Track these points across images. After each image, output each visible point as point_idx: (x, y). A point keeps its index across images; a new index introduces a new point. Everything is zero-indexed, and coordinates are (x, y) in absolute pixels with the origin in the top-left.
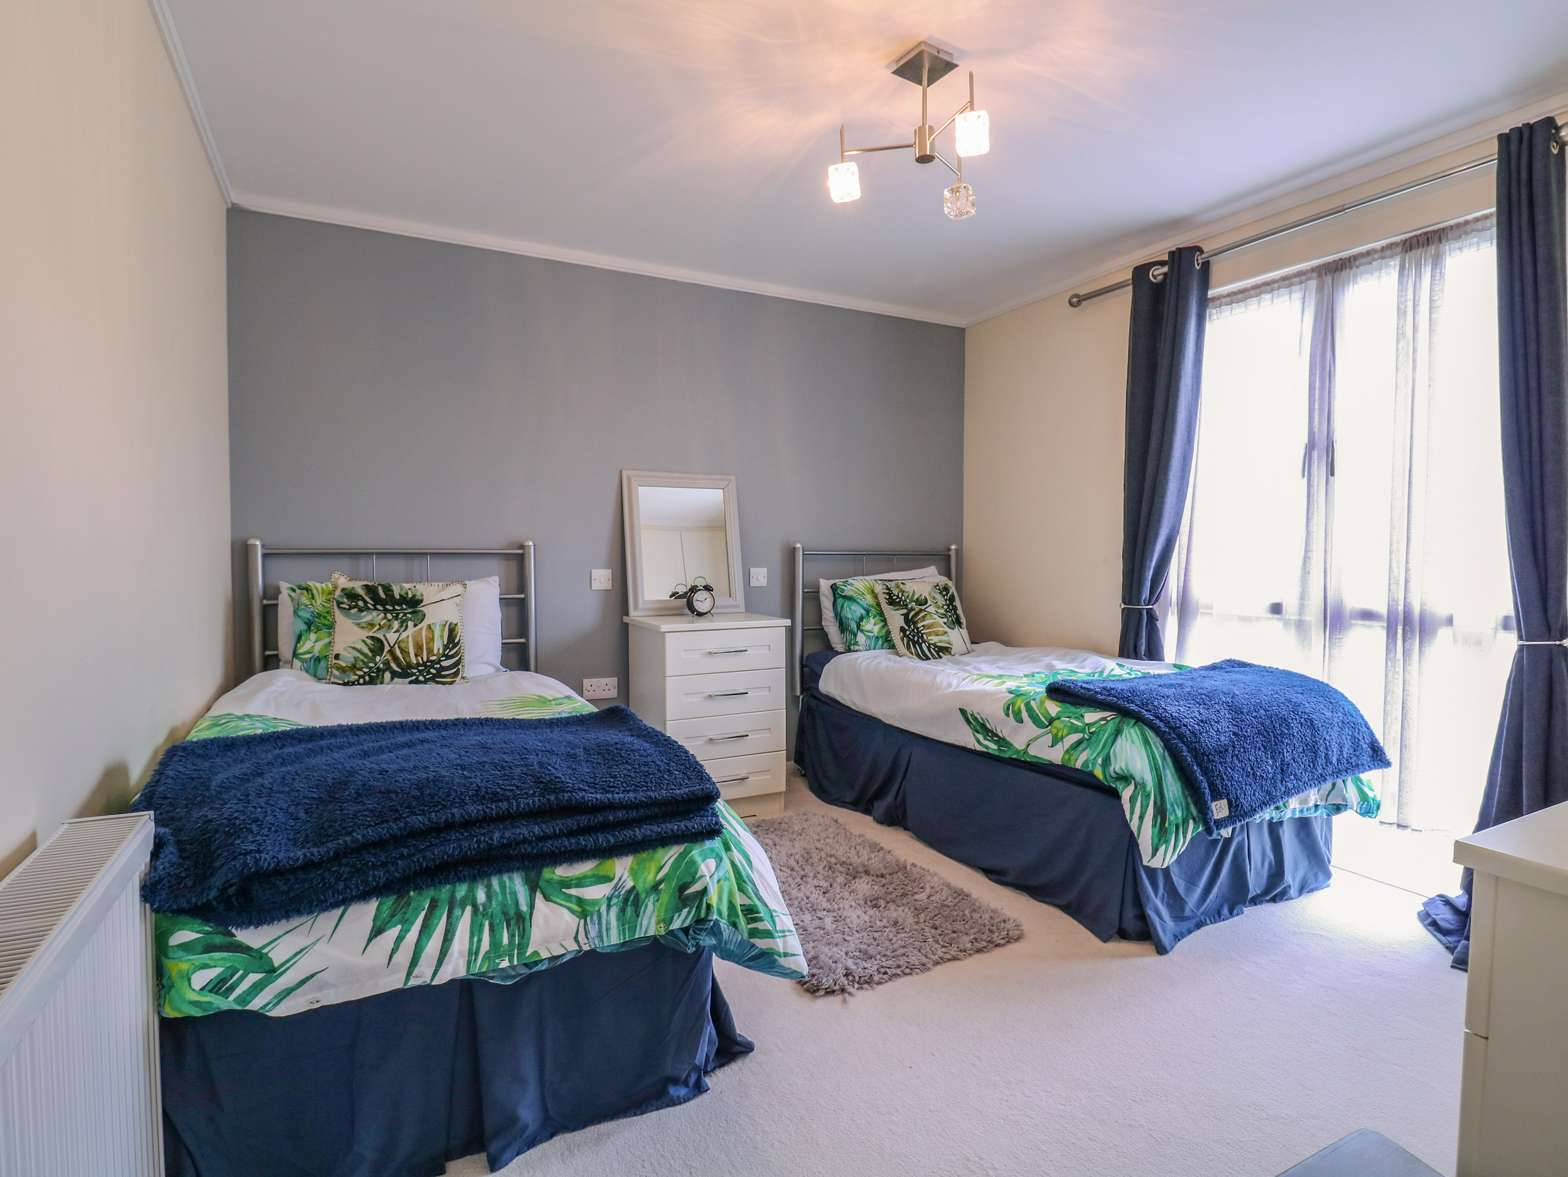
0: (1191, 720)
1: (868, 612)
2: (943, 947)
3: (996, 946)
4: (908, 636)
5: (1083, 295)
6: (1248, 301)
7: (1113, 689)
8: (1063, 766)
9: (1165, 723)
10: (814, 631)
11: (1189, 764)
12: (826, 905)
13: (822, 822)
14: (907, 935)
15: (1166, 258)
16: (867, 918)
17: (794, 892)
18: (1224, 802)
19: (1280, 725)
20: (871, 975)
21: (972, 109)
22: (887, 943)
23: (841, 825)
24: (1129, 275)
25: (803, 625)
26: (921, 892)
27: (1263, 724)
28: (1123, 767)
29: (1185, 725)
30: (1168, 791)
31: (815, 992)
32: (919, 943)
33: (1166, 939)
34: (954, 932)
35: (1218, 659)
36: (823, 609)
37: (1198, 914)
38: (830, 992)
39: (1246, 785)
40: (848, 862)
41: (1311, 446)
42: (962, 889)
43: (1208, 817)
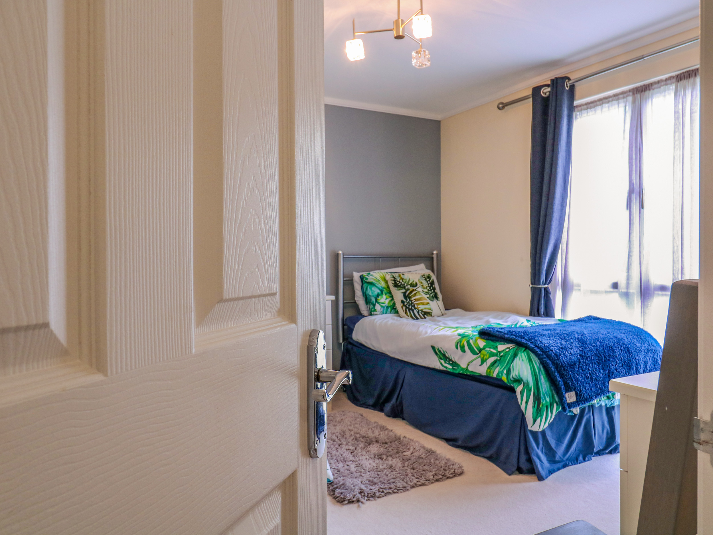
0: (555, 347)
1: (382, 291)
2: (417, 478)
3: (448, 478)
4: (406, 306)
5: (506, 103)
6: (596, 107)
7: (514, 331)
8: (487, 377)
9: (541, 349)
10: (351, 304)
11: (553, 372)
12: (352, 458)
13: (353, 416)
14: (396, 473)
15: (549, 83)
16: (375, 465)
17: (334, 453)
18: (573, 393)
19: (608, 351)
20: (374, 493)
21: (422, 14)
22: (385, 477)
23: (364, 417)
24: (529, 92)
25: (344, 300)
26: (408, 451)
27: (598, 350)
28: (517, 375)
29: (552, 351)
30: (542, 387)
31: (342, 502)
32: (403, 477)
33: (543, 473)
34: (424, 471)
35: (582, 316)
36: (356, 290)
37: (565, 459)
38: (351, 502)
39: (586, 383)
40: (366, 436)
41: (631, 192)
42: (431, 449)
43: (563, 401)
